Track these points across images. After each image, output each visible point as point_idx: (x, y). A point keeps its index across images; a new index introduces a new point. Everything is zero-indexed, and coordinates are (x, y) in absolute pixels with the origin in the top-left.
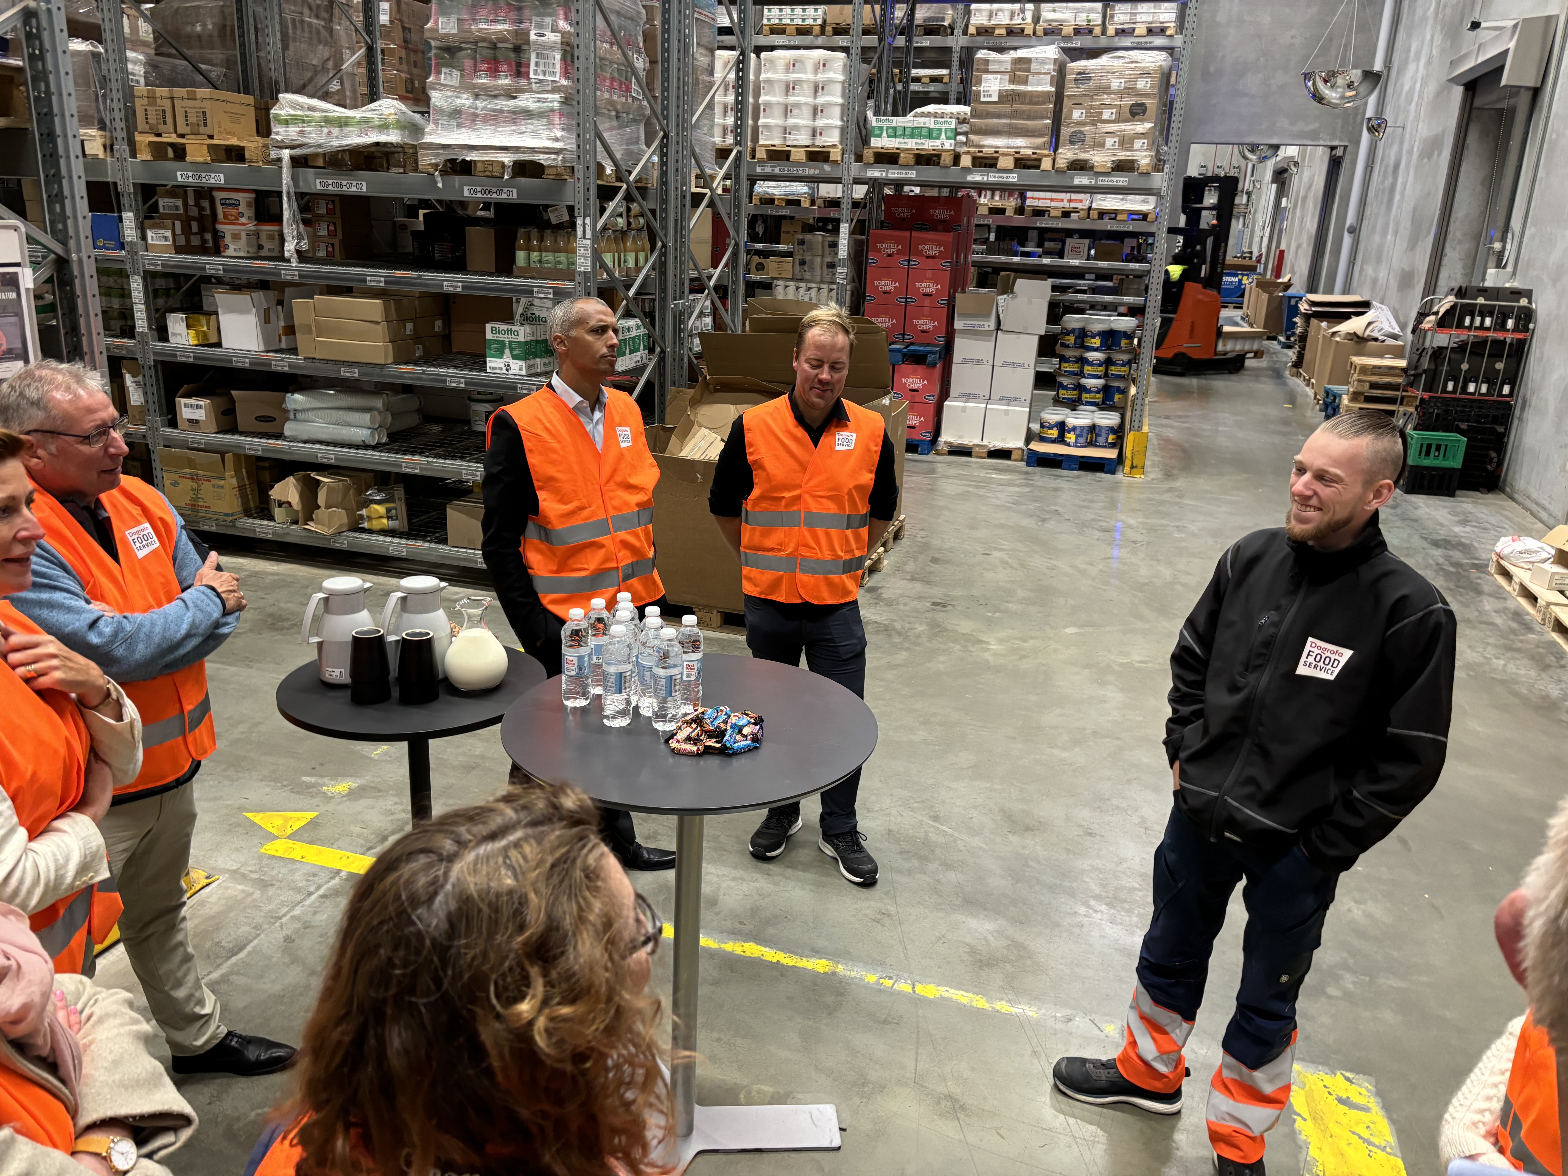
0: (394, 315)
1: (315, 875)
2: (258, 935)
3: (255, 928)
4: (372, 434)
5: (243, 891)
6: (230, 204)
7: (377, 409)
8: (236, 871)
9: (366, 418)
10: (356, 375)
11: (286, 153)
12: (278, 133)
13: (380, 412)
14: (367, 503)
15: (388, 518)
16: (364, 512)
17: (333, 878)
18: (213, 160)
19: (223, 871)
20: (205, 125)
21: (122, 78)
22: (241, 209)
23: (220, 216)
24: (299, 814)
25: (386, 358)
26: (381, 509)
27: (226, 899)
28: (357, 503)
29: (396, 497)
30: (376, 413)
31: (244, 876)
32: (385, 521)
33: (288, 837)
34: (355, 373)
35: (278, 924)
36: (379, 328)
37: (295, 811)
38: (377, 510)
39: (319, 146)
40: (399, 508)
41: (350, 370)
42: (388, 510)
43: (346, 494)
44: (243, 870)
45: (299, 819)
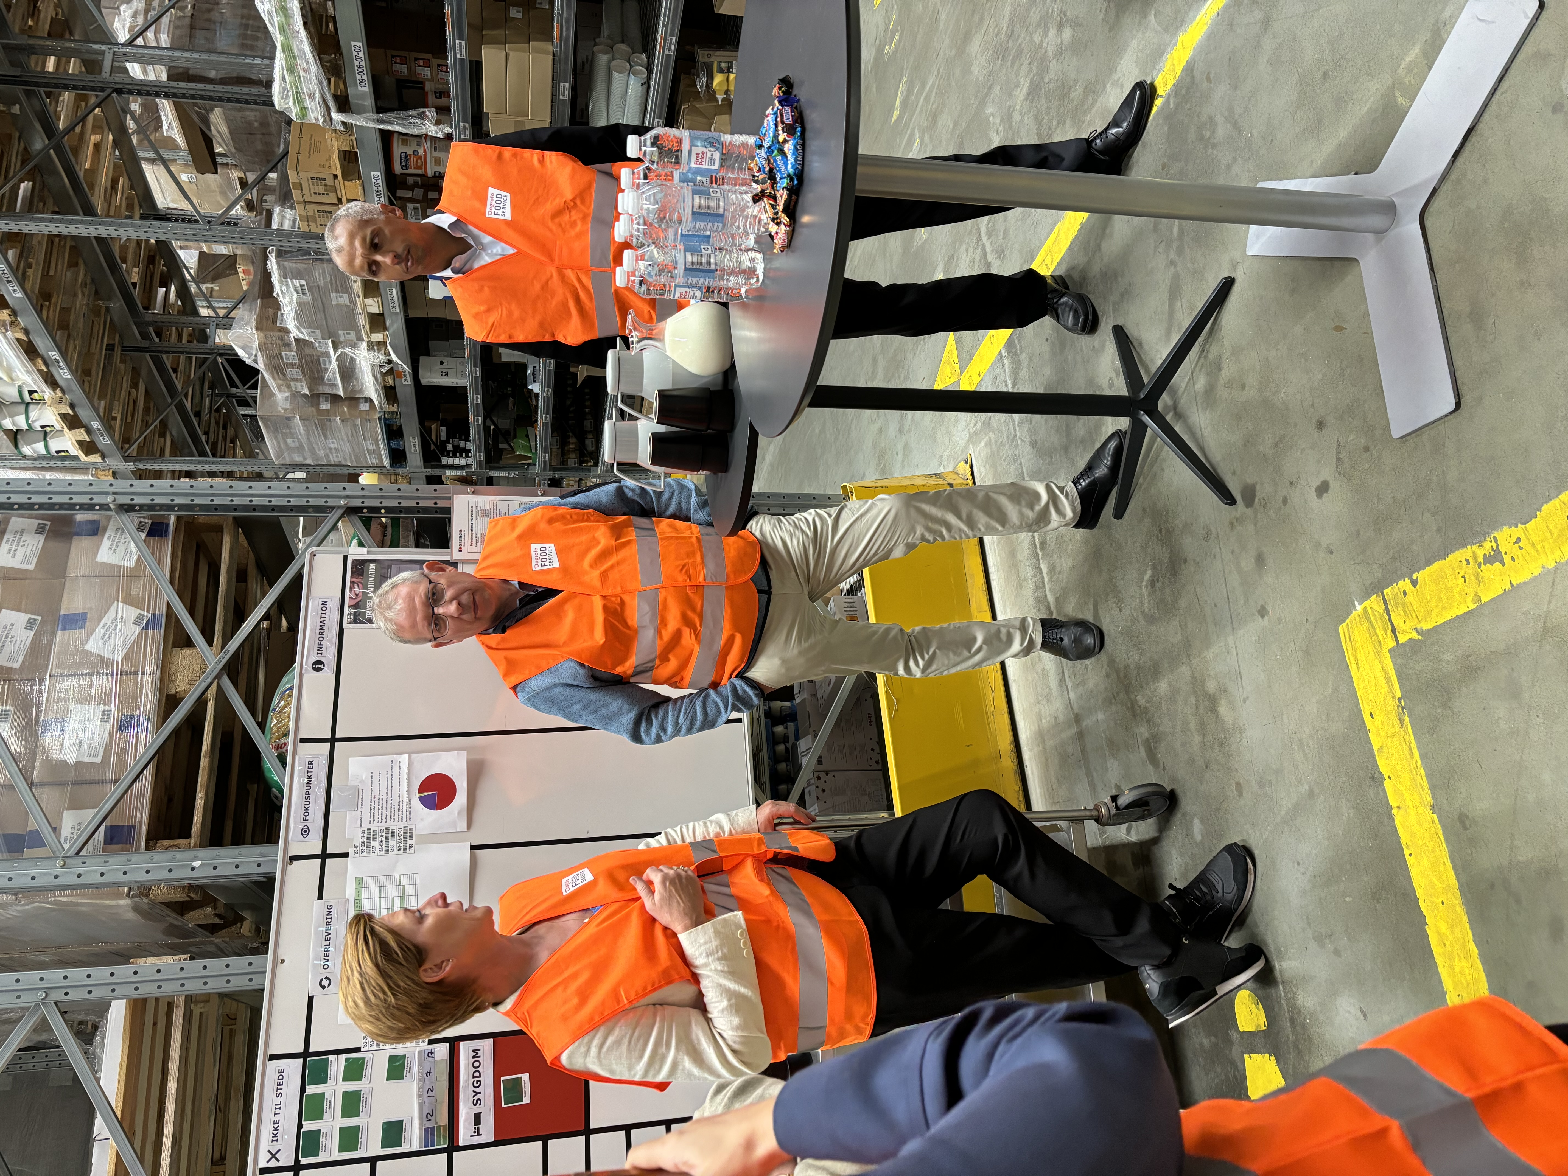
0: (499, 33)
1: (996, 377)
2: (1021, 463)
3: (1015, 461)
4: (636, 74)
5: (986, 445)
6: (406, 162)
7: (609, 62)
8: (971, 437)
9: (618, 78)
10: (567, 85)
11: (336, 116)
12: (317, 119)
13: (613, 59)
14: (711, 94)
15: (729, 71)
16: (720, 97)
17: (1003, 365)
18: (359, 178)
19: (966, 447)
20: (324, 179)
21: (296, 237)
22: (410, 152)
23: (419, 172)
24: (948, 348)
25: (545, 52)
26: (718, 79)
27: (986, 462)
28: (708, 101)
29: (706, 60)
30: (613, 63)
31: (975, 433)
32: (732, 76)
33: (962, 372)
34: (565, 87)
35: (1019, 442)
36: (512, 54)
37: (945, 347)
38: (719, 83)
39: (321, 83)
40: (720, 59)
41: (561, 90)
42: (721, 71)
43: (698, 112)
44: (972, 431)
45: (951, 351)
